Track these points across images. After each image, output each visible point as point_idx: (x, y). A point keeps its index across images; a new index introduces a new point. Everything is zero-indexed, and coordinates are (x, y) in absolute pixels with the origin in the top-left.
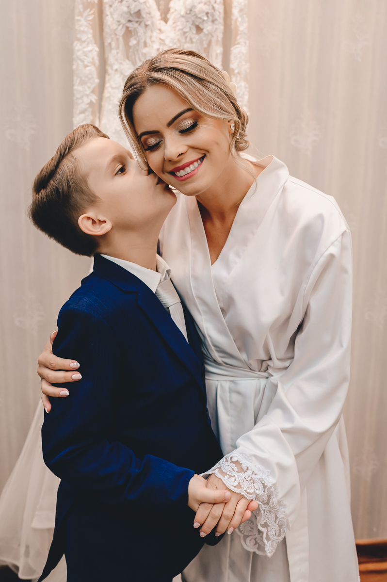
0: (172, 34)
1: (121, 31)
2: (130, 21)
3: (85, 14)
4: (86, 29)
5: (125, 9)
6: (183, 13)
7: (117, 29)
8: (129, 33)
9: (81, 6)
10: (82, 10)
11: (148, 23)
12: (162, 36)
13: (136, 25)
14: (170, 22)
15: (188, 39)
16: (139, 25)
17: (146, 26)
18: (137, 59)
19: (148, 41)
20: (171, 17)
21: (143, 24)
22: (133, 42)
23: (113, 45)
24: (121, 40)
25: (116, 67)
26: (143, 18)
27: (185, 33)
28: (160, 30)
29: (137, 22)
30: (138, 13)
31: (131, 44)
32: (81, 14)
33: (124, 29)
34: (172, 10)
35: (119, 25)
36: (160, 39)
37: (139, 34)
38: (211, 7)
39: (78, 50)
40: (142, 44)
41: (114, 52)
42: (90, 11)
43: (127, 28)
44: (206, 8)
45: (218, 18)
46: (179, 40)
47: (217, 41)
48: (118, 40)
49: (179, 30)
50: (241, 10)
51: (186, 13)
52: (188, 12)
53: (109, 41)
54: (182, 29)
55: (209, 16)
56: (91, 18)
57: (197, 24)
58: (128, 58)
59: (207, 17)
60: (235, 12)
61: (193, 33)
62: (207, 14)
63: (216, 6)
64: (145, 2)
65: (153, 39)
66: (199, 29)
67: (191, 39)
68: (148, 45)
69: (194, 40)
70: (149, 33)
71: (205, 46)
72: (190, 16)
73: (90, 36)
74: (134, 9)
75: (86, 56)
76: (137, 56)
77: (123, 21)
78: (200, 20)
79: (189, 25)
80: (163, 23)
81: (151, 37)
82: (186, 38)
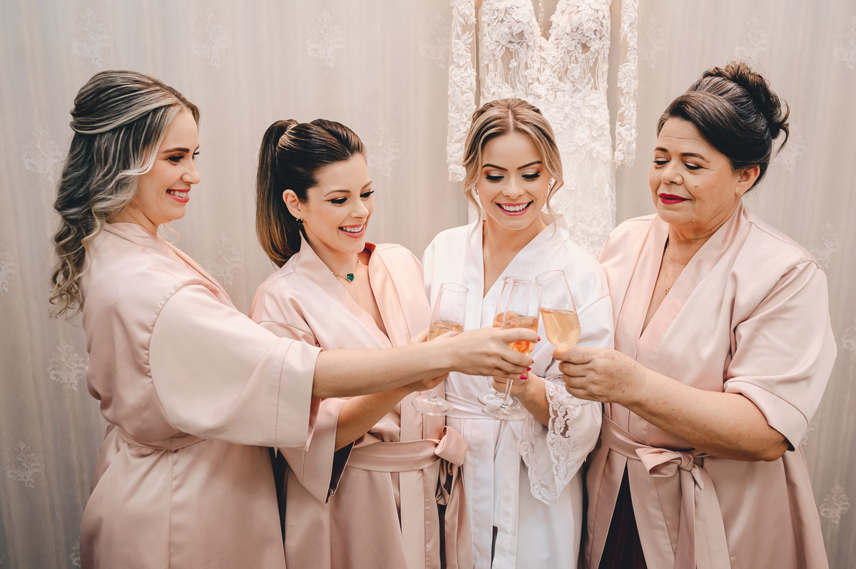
0: (554, 53)
1: (500, 53)
2: (510, 42)
3: (464, 37)
4: (464, 53)
5: (507, 30)
6: (568, 30)
7: (495, 49)
8: (509, 55)
9: (459, 29)
10: (460, 33)
11: (530, 44)
12: (543, 54)
13: (518, 46)
14: (552, 38)
15: (573, 58)
16: (521, 46)
17: (528, 46)
18: (517, 82)
19: (529, 62)
20: (553, 32)
21: (525, 45)
22: (513, 64)
23: (491, 66)
24: (500, 61)
25: (493, 90)
26: (526, 39)
27: (569, 52)
28: (540, 47)
29: (518, 43)
30: (521, 34)
31: (510, 66)
32: (458, 37)
33: (503, 51)
34: (554, 26)
35: (497, 46)
36: (541, 57)
37: (520, 56)
38: (599, 24)
39: (455, 76)
40: (523, 66)
41: (492, 74)
42: (469, 34)
43: (507, 49)
44: (594, 26)
45: (606, 34)
46: (562, 58)
47: (604, 58)
48: (496, 60)
49: (563, 48)
50: (631, 25)
51: (572, 31)
52: (574, 30)
53: (486, 62)
54: (566, 48)
55: (597, 33)
56: (470, 41)
57: (584, 42)
58: (507, 81)
59: (595, 34)
60: (625, 27)
61: (579, 53)
62: (595, 31)
63: (604, 21)
64: (528, 23)
65: (535, 58)
66: (585, 47)
67: (576, 58)
68: (529, 66)
69: (580, 60)
70: (530, 54)
71: (591, 65)
72: (576, 34)
73: (469, 60)
74: (516, 30)
75: (464, 82)
76: (517, 79)
77: (503, 42)
78: (587, 39)
79: (574, 43)
80: (543, 39)
81: (532, 57)
82: (571, 57)
